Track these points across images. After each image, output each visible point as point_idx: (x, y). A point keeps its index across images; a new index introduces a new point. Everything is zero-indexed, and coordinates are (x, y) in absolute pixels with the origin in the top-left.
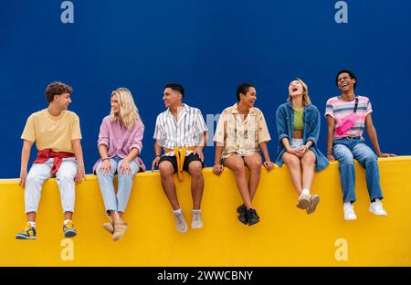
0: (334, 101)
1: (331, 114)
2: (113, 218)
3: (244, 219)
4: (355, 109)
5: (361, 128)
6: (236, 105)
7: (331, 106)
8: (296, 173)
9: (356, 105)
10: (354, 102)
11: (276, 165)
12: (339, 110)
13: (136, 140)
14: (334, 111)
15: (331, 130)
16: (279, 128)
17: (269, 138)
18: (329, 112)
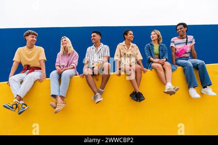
0: (175, 39)
1: (174, 46)
2: (57, 100)
3: (136, 99)
4: (186, 43)
5: (189, 52)
6: (124, 42)
7: (174, 42)
8: (162, 73)
9: (187, 41)
10: (185, 39)
11: (148, 70)
12: (178, 44)
13: (74, 61)
14: (175, 44)
15: (173, 54)
16: (147, 54)
17: (142, 58)
18: (172, 45)
